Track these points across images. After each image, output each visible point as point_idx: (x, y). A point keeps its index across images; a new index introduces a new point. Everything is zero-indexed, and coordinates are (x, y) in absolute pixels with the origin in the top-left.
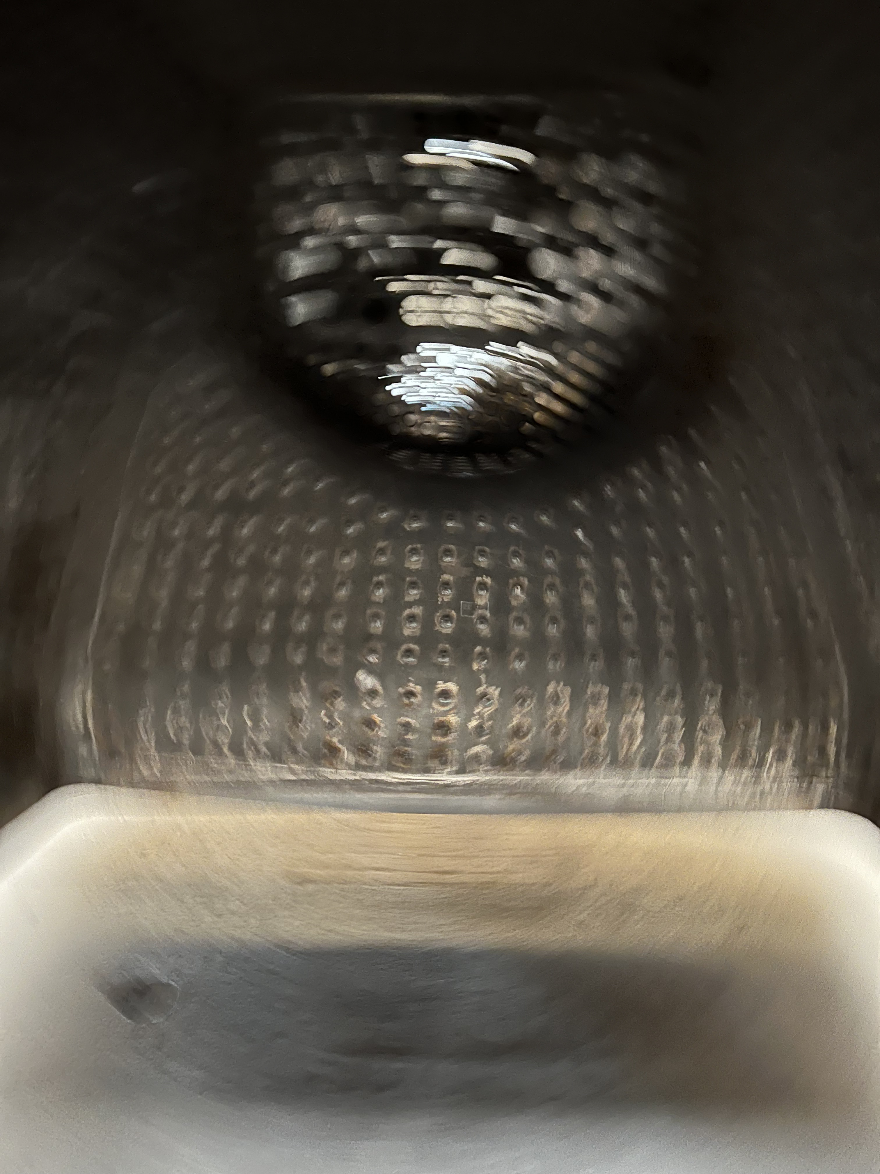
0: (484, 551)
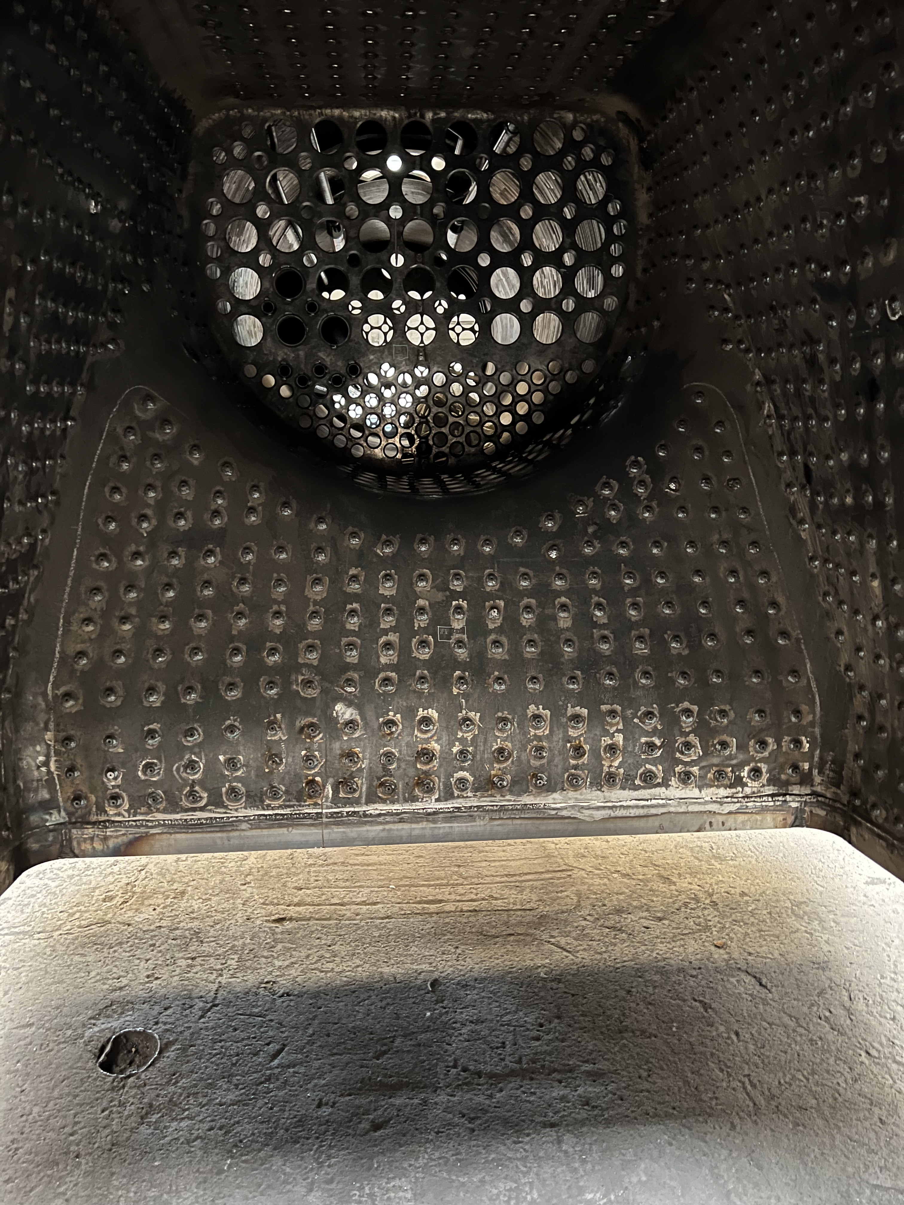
0: (459, 574)
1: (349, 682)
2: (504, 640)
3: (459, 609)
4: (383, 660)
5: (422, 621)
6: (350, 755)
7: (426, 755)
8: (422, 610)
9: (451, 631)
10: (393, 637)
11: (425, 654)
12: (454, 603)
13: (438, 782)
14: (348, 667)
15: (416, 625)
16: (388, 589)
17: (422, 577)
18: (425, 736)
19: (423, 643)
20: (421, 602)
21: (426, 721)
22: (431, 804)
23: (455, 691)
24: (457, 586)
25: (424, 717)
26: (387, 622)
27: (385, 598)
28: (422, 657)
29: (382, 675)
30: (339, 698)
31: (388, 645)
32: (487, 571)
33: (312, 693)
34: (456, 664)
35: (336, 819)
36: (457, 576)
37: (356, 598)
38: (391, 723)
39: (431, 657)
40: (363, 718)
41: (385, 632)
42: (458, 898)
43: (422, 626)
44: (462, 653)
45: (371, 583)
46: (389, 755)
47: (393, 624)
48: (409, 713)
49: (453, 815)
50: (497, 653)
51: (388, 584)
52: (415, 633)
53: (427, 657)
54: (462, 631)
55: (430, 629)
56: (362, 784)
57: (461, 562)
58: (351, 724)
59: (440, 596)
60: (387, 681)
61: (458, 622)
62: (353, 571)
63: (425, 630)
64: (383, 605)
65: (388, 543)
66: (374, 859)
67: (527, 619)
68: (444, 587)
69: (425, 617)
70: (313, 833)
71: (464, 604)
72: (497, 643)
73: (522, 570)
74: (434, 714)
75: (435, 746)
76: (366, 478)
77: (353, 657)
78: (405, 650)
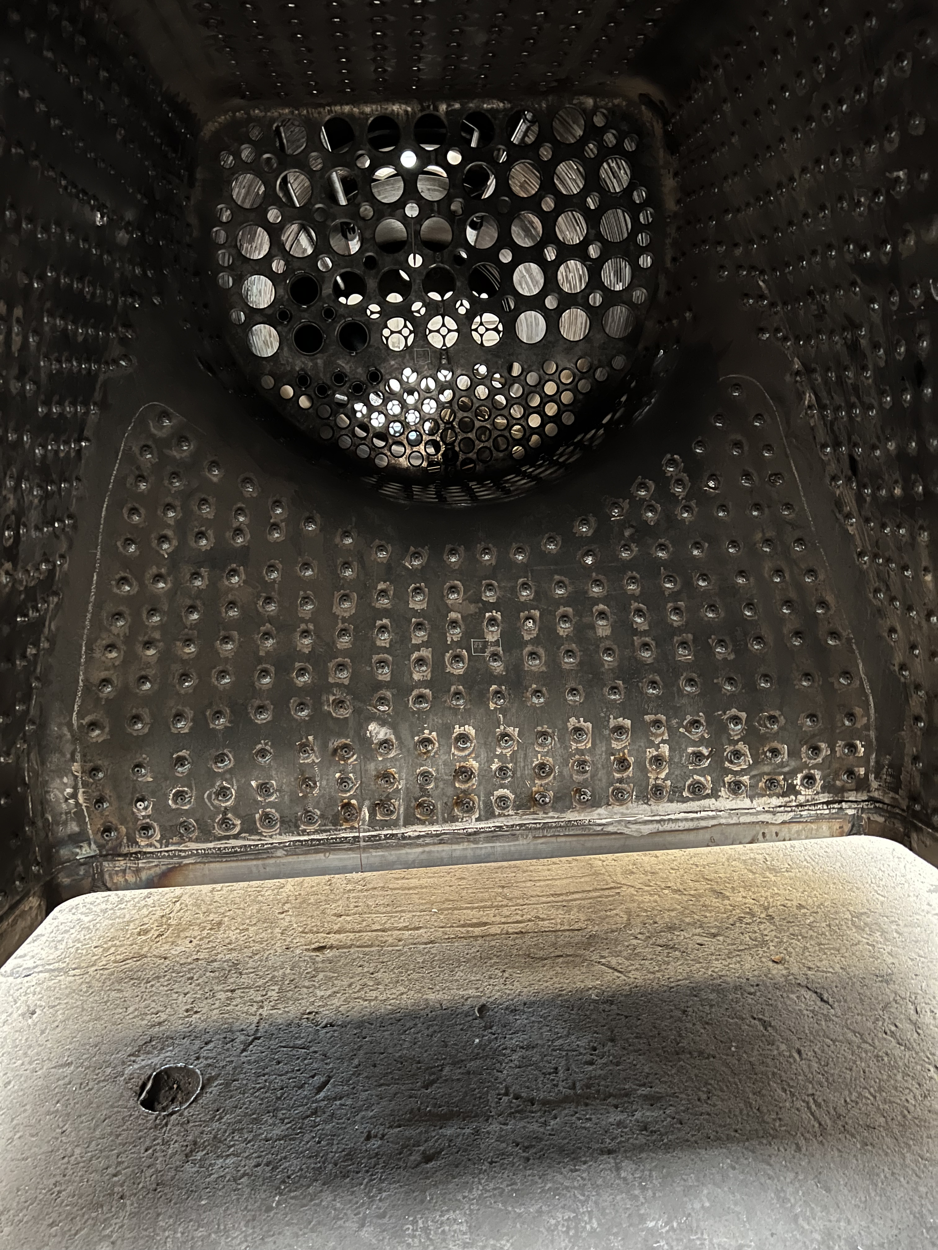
0: (491, 585)
1: (382, 700)
2: (541, 651)
3: (492, 621)
4: (416, 677)
5: (455, 634)
6: (386, 776)
7: (464, 773)
8: (454, 623)
9: (486, 644)
10: (425, 653)
11: (459, 669)
12: (487, 615)
13: (477, 801)
14: (380, 685)
15: (449, 639)
16: (418, 603)
17: (453, 589)
18: (463, 754)
19: (457, 658)
20: (453, 615)
21: (463, 738)
22: (472, 824)
23: (492, 706)
24: (490, 597)
25: (460, 734)
26: (419, 637)
27: (416, 614)
28: (456, 672)
29: (415, 692)
30: (372, 718)
31: (421, 661)
32: (521, 581)
33: (344, 713)
34: (492, 678)
35: (374, 842)
36: (490, 587)
37: (386, 613)
38: (428, 741)
39: (466, 673)
40: (398, 738)
41: (418, 647)
42: (503, 920)
43: (455, 640)
44: (497, 666)
45: (401, 597)
46: (425, 775)
47: (425, 639)
48: (445, 731)
49: (494, 835)
50: (534, 665)
51: (419, 598)
52: (447, 648)
53: (461, 672)
54: (496, 643)
55: (464, 643)
56: (399, 805)
57: (494, 572)
58: (385, 743)
59: (472, 608)
60: (421, 698)
61: (492, 635)
62: (381, 586)
63: (459, 644)
64: (413, 620)
65: (416, 555)
66: (414, 882)
67: (564, 629)
68: (477, 599)
69: (458, 630)
70: (350, 858)
71: (498, 615)
72: (533, 655)
73: (557, 577)
74: (470, 730)
75: (474, 764)
76: (391, 489)
77: (384, 675)
78: (438, 666)
